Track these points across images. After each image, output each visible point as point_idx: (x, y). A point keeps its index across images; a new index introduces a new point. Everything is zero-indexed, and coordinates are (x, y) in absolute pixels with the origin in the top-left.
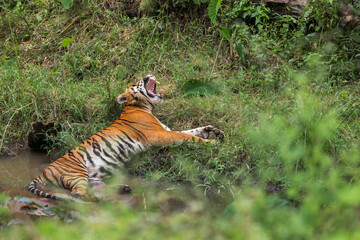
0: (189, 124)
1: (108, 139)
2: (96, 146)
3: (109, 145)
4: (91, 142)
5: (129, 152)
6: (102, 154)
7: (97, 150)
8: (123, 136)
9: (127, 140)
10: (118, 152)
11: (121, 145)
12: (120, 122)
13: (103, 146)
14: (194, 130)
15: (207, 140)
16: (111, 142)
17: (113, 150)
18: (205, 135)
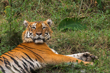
0: (69, 51)
1: (16, 58)
2: (7, 62)
3: (16, 63)
4: (3, 59)
5: (31, 68)
6: (12, 68)
7: (8, 65)
8: (26, 57)
9: (29, 60)
10: (24, 68)
11: (25, 63)
12: (22, 47)
13: (12, 63)
14: (76, 55)
15: (86, 63)
16: (18, 61)
17: (19, 66)
18: (84, 59)
